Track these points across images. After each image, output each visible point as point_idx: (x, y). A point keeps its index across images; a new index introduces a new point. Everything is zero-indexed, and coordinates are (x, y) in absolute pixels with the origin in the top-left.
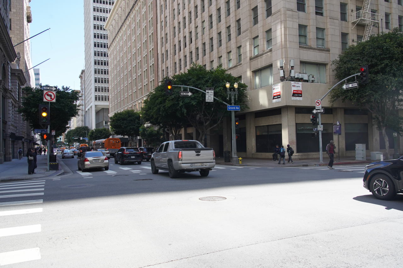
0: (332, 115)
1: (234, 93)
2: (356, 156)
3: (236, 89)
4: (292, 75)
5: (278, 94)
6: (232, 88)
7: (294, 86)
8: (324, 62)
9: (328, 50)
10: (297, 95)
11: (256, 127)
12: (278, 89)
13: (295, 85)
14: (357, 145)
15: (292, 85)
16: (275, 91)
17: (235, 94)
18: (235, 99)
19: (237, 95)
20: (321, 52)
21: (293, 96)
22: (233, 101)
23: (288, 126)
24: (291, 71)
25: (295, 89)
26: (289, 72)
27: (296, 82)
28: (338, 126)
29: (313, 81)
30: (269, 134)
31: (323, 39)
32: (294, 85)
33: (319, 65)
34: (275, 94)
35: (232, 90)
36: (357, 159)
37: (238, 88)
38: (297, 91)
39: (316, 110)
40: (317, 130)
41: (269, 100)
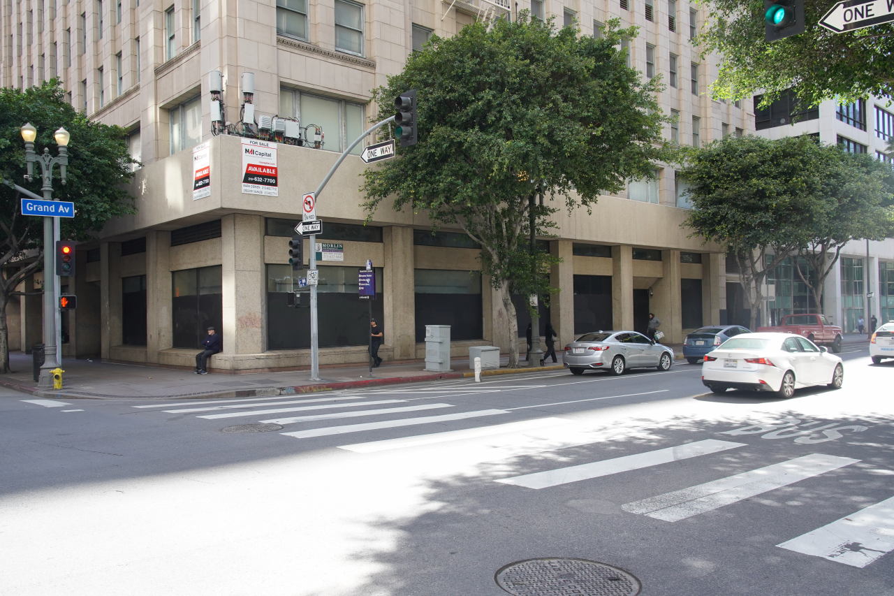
0: (381, 245)
1: (55, 160)
2: (426, 360)
3: (60, 149)
4: (248, 119)
5: (205, 172)
6: (45, 145)
7: (252, 152)
8: (356, 97)
9: (371, 65)
10: (260, 180)
11: (173, 273)
12: (204, 157)
13: (255, 149)
14: (428, 327)
15: (244, 147)
16: (198, 165)
17: (57, 167)
18: (56, 182)
19: (63, 171)
20: (348, 65)
21: (246, 181)
22: (47, 186)
23: (236, 271)
24: (243, 105)
25: (256, 160)
26: (240, 110)
27: (259, 141)
28: (369, 273)
29: (318, 145)
30: (202, 293)
31: (361, 32)
32: (250, 148)
33: (343, 103)
34: (199, 175)
35: (46, 149)
36: (429, 366)
37: (69, 148)
38: (263, 167)
39: (304, 224)
40: (305, 284)
41: (186, 192)
